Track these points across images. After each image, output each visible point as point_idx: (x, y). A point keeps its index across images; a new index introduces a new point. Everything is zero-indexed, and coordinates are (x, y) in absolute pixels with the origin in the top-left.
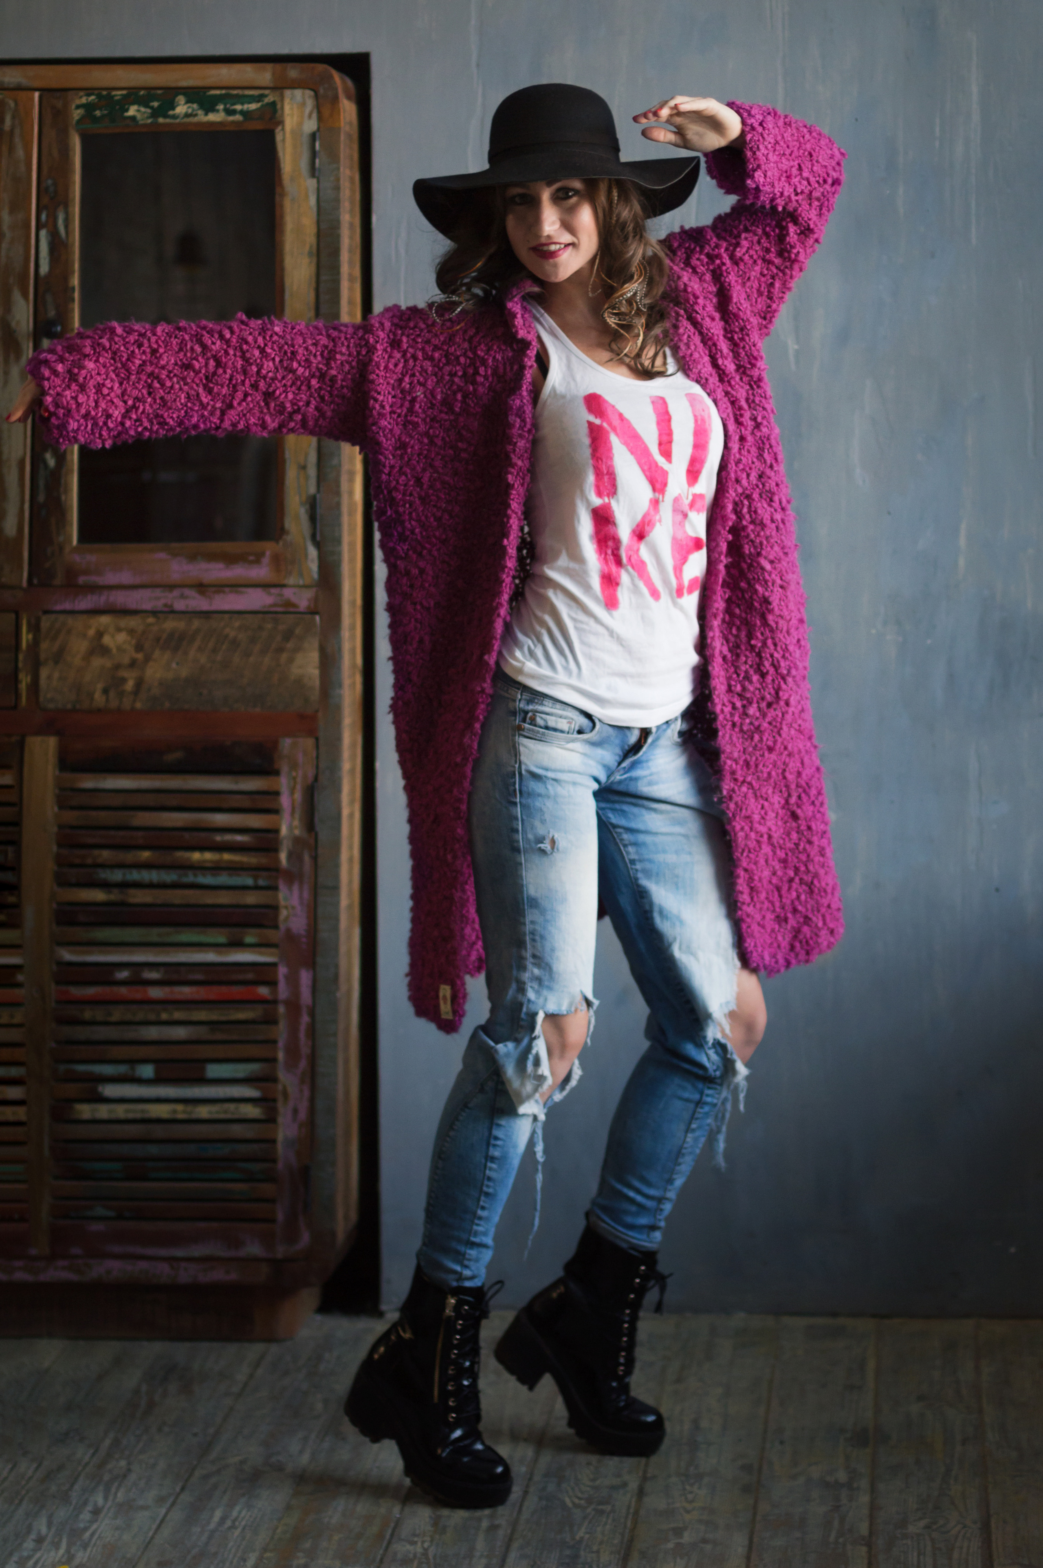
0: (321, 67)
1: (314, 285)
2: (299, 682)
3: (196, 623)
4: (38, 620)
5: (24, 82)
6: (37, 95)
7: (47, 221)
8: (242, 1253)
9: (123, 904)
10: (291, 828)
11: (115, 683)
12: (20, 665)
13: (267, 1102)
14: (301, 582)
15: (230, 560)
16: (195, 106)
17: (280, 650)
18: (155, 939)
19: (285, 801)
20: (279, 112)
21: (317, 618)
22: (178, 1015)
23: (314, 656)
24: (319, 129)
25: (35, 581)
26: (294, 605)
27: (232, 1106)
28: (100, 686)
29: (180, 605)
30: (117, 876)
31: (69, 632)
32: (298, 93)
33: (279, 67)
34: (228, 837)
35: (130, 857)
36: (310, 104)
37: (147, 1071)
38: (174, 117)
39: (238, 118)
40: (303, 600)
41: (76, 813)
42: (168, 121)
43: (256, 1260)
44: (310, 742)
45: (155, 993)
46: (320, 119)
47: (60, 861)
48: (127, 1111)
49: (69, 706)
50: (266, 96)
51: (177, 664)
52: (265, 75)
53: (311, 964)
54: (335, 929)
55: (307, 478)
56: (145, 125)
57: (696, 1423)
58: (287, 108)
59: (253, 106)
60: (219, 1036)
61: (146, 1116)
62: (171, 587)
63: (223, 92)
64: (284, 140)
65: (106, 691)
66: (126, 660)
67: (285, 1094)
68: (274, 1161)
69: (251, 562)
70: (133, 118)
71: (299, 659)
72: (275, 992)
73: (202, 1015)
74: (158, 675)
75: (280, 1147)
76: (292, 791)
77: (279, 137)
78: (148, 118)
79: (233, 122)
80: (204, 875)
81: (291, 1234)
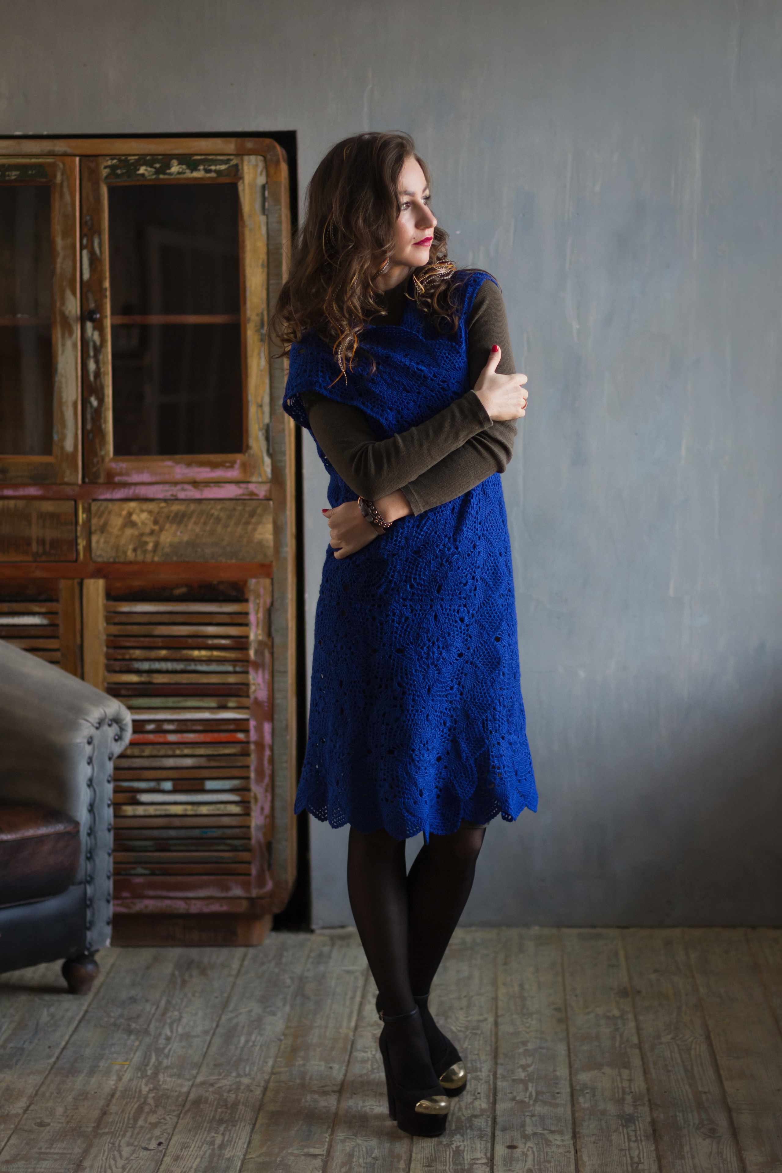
0: (268, 141)
1: (265, 286)
2: (260, 544)
3: (192, 506)
4: (90, 505)
5: (69, 150)
6: (77, 159)
7: (87, 244)
8: (231, 894)
9: (150, 683)
10: (256, 635)
11: (141, 545)
12: (79, 534)
13: (245, 803)
14: (260, 480)
15: (214, 466)
16: (184, 167)
17: (247, 523)
18: (170, 704)
19: (252, 618)
20: (241, 171)
21: (271, 503)
22: (187, 751)
23: (270, 527)
24: (267, 183)
25: (87, 480)
26: (256, 495)
27: (222, 806)
28: (131, 547)
29: (181, 495)
30: (145, 666)
31: (110, 513)
32: (253, 158)
33: (239, 140)
34: (217, 641)
35: (154, 654)
36: (261, 165)
37: (168, 785)
38: (171, 174)
39: (213, 175)
40: (262, 491)
41: (119, 627)
42: (166, 177)
43: (239, 898)
44: (268, 581)
45: (172, 738)
46: (268, 175)
47: (108, 657)
48: (156, 810)
49: (111, 560)
50: (231, 160)
51: (181, 532)
52: (230, 146)
53: (271, 719)
54: (285, 697)
55: (263, 413)
56: (150, 180)
58: (246, 168)
59: (223, 167)
60: (213, 764)
61: (168, 813)
62: (176, 483)
63: (203, 157)
64: (244, 190)
65: (135, 550)
66: (147, 530)
67: (256, 799)
68: (249, 839)
69: (228, 467)
70: (143, 175)
71: (260, 529)
72: (248, 736)
73: (202, 751)
74: (169, 540)
75: (253, 832)
76: (257, 612)
77: (240, 188)
78: (153, 175)
79: (210, 178)
80: (201, 665)
81: (261, 882)
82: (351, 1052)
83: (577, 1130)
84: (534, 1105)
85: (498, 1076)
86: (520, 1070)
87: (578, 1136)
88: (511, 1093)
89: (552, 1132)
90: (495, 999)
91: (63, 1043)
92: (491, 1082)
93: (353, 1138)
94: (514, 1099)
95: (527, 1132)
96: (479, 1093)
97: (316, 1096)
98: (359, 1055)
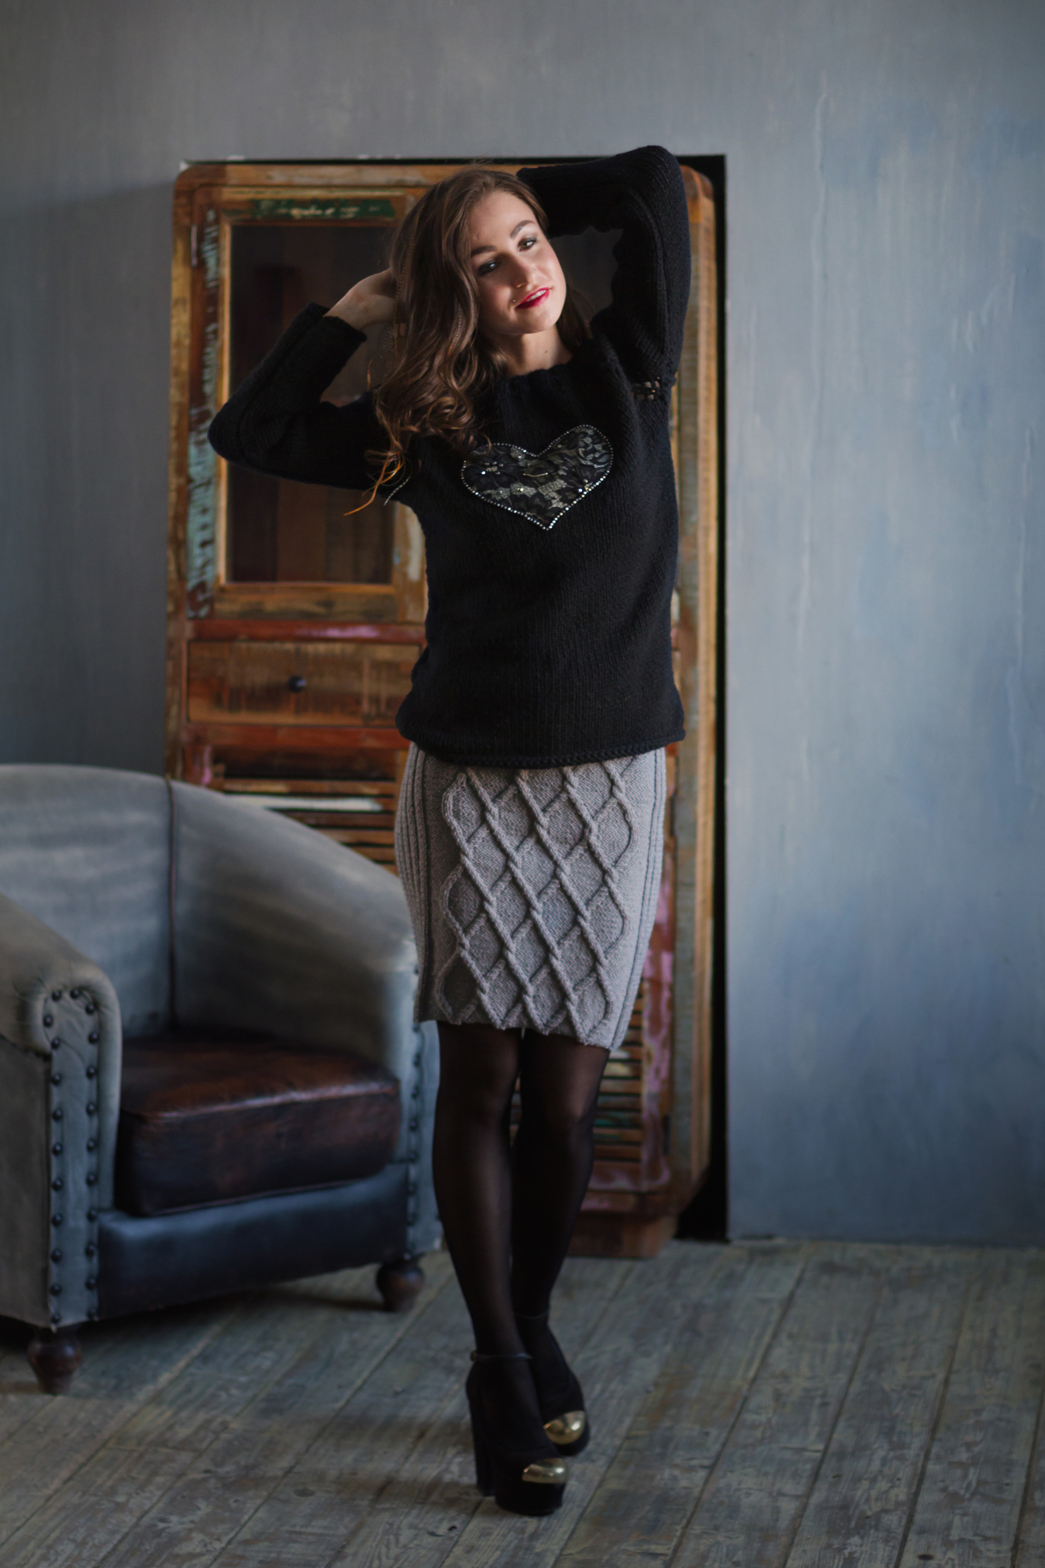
8: (613, 1186)
13: (634, 1064)
43: (624, 1192)
53: (672, 948)
54: (692, 919)
57: (994, 1332)
67: (649, 1057)
68: (639, 1111)
75: (645, 1100)
81: (654, 1173)
82: (739, 1413)
83: (1021, 1538)
84: (970, 1500)
85: (932, 1456)
86: (963, 1449)
87: (1020, 1546)
88: (943, 1481)
89: (986, 1539)
90: (954, 1348)
91: (359, 1382)
92: (920, 1464)
93: (712, 1534)
94: (944, 1490)
95: (951, 1538)
96: (898, 1479)
97: (677, 1472)
98: (749, 1417)
